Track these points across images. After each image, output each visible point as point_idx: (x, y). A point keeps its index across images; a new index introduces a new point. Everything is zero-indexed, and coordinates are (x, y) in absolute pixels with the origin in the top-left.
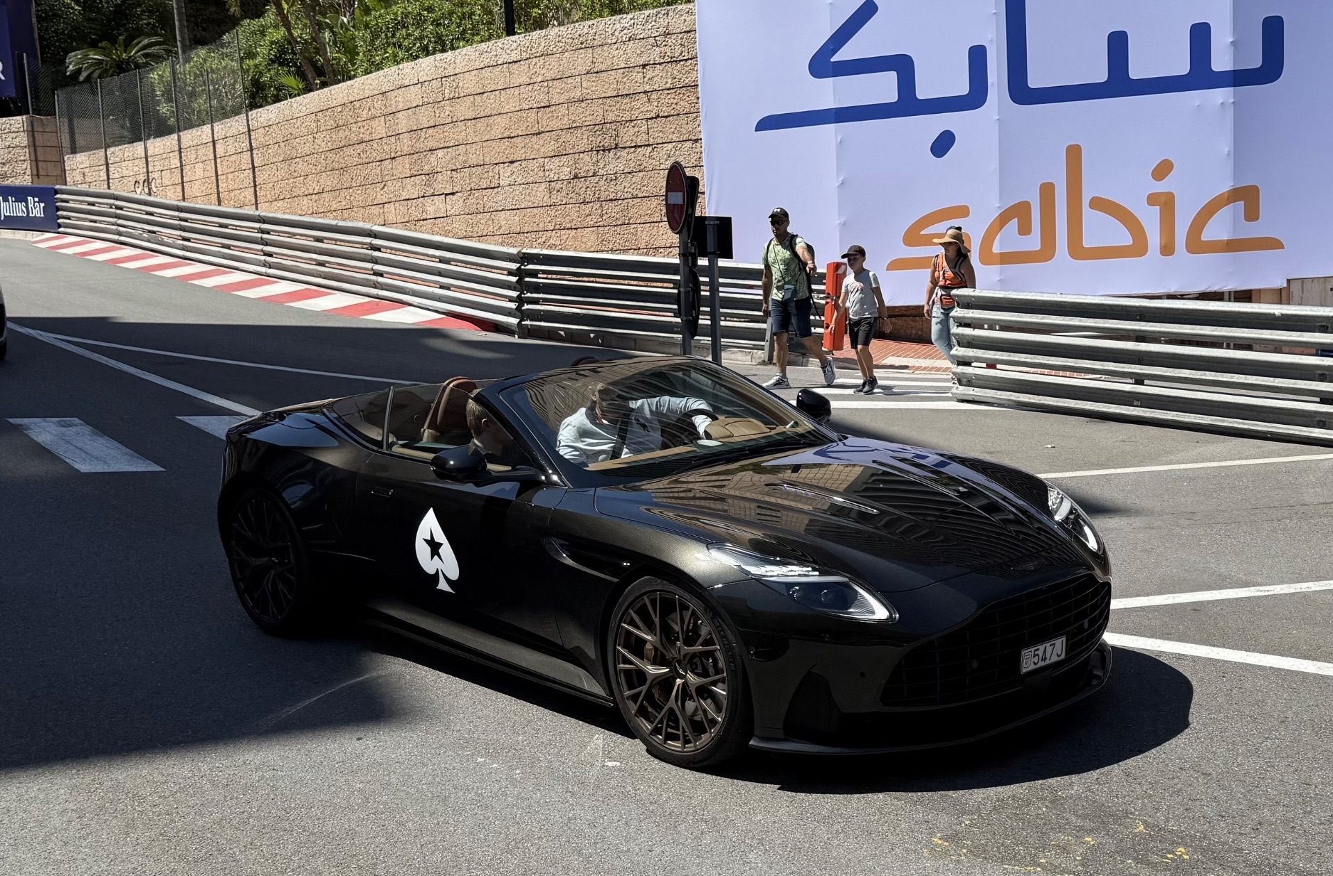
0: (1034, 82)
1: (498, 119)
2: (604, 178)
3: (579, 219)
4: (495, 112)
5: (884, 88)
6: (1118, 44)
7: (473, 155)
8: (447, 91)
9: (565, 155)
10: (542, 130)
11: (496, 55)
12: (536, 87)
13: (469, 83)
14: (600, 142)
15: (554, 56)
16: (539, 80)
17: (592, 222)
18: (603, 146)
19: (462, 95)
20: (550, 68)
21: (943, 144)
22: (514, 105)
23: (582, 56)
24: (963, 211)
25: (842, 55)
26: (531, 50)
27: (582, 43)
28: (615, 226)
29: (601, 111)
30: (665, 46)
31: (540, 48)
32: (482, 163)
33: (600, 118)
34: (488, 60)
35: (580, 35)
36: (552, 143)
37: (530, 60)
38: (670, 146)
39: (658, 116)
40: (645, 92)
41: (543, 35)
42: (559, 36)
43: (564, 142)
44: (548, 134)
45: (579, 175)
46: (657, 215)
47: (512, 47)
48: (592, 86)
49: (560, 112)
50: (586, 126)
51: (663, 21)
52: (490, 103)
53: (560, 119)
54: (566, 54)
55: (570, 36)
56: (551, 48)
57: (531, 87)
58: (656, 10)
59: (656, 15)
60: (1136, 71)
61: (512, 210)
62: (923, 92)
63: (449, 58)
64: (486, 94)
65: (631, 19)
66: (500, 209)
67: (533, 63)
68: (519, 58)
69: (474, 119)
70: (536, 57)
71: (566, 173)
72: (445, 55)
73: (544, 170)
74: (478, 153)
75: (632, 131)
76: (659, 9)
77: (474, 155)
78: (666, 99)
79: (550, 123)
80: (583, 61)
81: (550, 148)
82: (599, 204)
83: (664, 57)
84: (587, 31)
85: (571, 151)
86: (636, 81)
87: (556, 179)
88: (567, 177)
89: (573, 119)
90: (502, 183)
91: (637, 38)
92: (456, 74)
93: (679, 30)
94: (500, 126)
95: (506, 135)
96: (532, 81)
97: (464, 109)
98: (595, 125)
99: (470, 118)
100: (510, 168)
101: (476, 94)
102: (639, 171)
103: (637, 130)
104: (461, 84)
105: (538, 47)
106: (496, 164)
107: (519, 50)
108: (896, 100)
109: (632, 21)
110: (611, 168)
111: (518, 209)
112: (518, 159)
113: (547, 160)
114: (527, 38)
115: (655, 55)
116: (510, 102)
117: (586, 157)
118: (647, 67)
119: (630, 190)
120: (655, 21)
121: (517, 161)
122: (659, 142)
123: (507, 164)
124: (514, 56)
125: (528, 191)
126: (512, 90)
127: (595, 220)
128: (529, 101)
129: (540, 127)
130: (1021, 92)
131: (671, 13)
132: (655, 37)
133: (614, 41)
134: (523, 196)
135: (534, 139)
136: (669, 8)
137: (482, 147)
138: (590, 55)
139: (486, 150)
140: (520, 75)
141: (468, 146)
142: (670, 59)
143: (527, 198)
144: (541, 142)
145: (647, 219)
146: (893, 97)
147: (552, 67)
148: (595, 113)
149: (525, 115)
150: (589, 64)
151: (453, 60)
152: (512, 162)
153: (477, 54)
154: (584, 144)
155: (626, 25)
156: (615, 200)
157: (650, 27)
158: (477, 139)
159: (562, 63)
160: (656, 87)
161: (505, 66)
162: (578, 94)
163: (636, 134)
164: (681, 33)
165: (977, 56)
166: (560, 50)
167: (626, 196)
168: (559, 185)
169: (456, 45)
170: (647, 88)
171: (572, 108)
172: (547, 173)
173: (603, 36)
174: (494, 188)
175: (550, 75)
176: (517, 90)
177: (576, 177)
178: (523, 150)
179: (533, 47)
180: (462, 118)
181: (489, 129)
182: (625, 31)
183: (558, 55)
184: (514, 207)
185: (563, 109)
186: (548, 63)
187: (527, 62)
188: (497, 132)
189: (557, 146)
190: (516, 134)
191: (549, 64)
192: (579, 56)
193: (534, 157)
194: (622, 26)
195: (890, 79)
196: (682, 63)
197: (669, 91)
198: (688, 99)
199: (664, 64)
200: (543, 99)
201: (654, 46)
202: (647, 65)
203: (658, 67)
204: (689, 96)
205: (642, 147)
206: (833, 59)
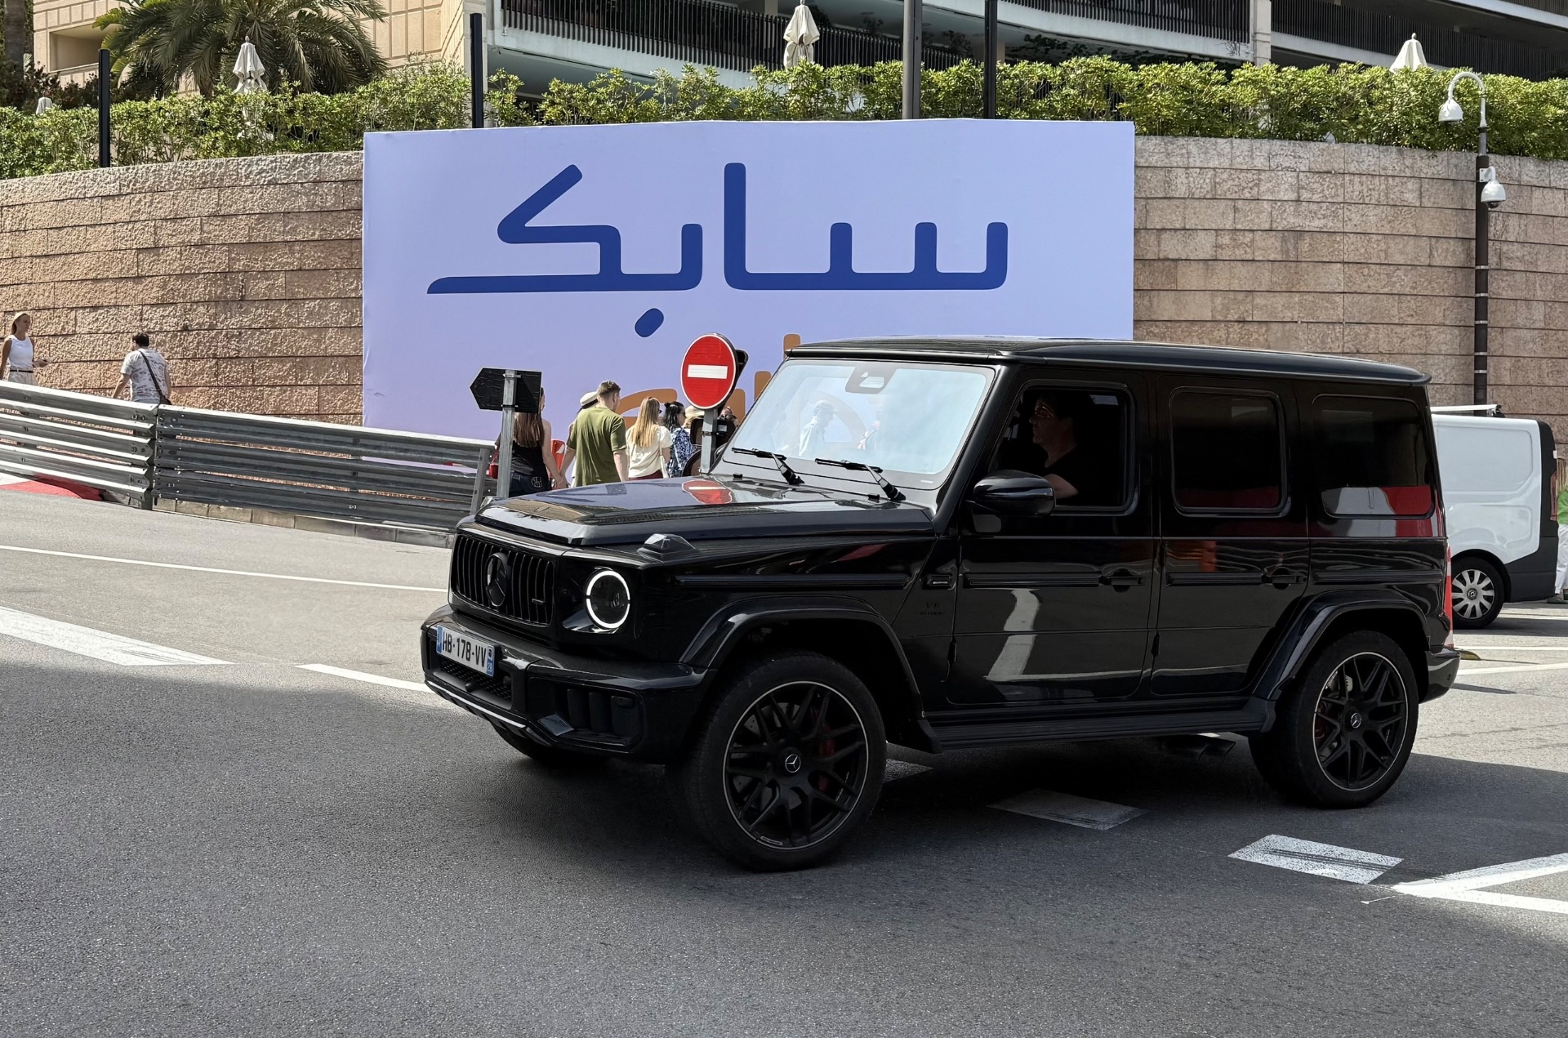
0: (753, 266)
1: (81, 259)
2: (224, 333)
3: (186, 377)
4: (77, 250)
5: (585, 258)
6: (841, 236)
7: (38, 296)
8: (7, 222)
9: (172, 304)
10: (143, 273)
11: (85, 187)
12: (138, 225)
13: (43, 215)
14: (221, 293)
15: (167, 193)
16: (142, 218)
17: (203, 382)
18: (225, 297)
19: (31, 227)
20: (159, 206)
21: (649, 323)
22: (105, 243)
23: (204, 197)
25: (536, 222)
26: (134, 185)
27: (204, 183)
28: (233, 387)
29: (225, 259)
30: (316, 194)
31: (147, 184)
32: (52, 306)
33: (223, 267)
34: (73, 192)
35: (203, 173)
36: (155, 289)
37: (132, 196)
38: (312, 304)
39: (300, 270)
40: (286, 243)
41: (153, 169)
42: (174, 173)
43: (172, 289)
44: (150, 279)
45: (189, 328)
46: (291, 377)
47: (108, 180)
48: (216, 230)
49: (169, 255)
50: (205, 273)
51: (313, 169)
52: (70, 240)
53: (170, 262)
54: (183, 192)
55: (190, 173)
56: (163, 185)
57: (130, 226)
58: (304, 155)
59: (305, 161)
60: (860, 265)
61: (91, 361)
62: (628, 267)
63: (16, 185)
64: (65, 230)
65: (272, 162)
66: (74, 359)
67: (137, 199)
68: (116, 192)
69: (45, 256)
70: (140, 193)
71: (170, 324)
72: (10, 181)
73: (141, 320)
74: (47, 294)
75: (263, 284)
76: (310, 154)
77: (41, 297)
78: (309, 251)
79: (155, 267)
80: (206, 202)
81: (155, 293)
82: (214, 361)
83: (313, 206)
84: (212, 170)
85: (181, 300)
86: (276, 230)
87: (157, 329)
88: (172, 329)
89: (187, 264)
90: (78, 330)
91: (279, 182)
92: (23, 205)
93: (333, 179)
94: (82, 266)
95: (92, 275)
96: (133, 219)
97: (30, 244)
98: (216, 273)
99: (39, 254)
100: (93, 314)
101: (51, 229)
102: (271, 328)
103: (271, 282)
104: (30, 215)
105: (144, 183)
106: (72, 309)
107: (118, 183)
108: (598, 272)
109: (274, 164)
110: (234, 322)
111: (99, 361)
112: (105, 304)
113: (145, 308)
114: (130, 171)
115: (301, 203)
116: (102, 240)
117: (202, 309)
118: (290, 216)
119: (256, 348)
120: (303, 166)
121: (102, 307)
122: (298, 297)
123: (88, 310)
124: (112, 189)
125: (115, 342)
126: (104, 228)
127: (208, 379)
128: (127, 241)
129: (140, 270)
130: (738, 276)
131: (325, 160)
132: (302, 183)
133: (248, 183)
134: (109, 347)
135: (130, 284)
136: (321, 154)
137: (54, 288)
138: (216, 196)
139: (58, 292)
140: (117, 211)
141: (33, 287)
142: (319, 209)
143: (113, 349)
144: (140, 287)
145: (278, 382)
146: (594, 268)
147: (164, 206)
148: (220, 260)
149: (120, 256)
150: (213, 206)
151: (21, 188)
152: (95, 308)
153: (57, 185)
154: (199, 294)
155: (265, 168)
156: (237, 357)
157: (296, 172)
158: (47, 279)
159: (177, 202)
160: (300, 237)
161: (95, 200)
162: (196, 237)
163: (270, 288)
164: (335, 182)
165: (692, 236)
166: (175, 187)
167: (252, 354)
168: (159, 337)
169: (18, 172)
170: (288, 238)
171: (186, 253)
172: (145, 323)
173: (234, 177)
174: (67, 335)
175: (161, 213)
176: (110, 229)
177: (185, 329)
178: (114, 295)
179: (136, 181)
180: (28, 254)
181: (65, 268)
182: (264, 175)
183: (172, 193)
184: (93, 358)
185: (173, 254)
186: (157, 200)
187: (128, 197)
188: (78, 273)
189: (161, 293)
190: (105, 276)
191: (159, 203)
192: (201, 196)
193: (128, 303)
194: (260, 168)
195: (593, 250)
196: (334, 214)
197: (316, 244)
198: (339, 254)
199: (312, 214)
200: (147, 240)
201: (301, 193)
202: (289, 213)
203: (303, 216)
204: (340, 251)
205: (277, 302)
206: (526, 225)
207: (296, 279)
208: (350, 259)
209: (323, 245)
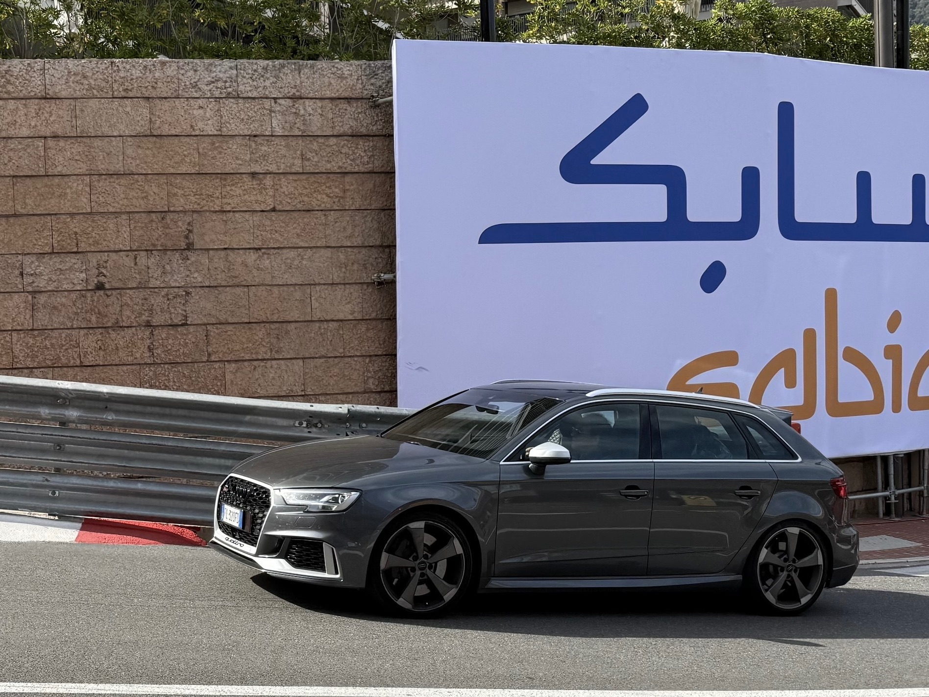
2: (161, 293)
3: (101, 353)
9: (75, 253)
10: (23, 211)
12: (15, 144)
14: (156, 239)
17: (130, 358)
18: (163, 244)
20: (51, 118)
23: (127, 109)
24: (729, 359)
27: (126, 90)
28: (179, 364)
29: (162, 194)
30: (295, 114)
33: (158, 203)
35: (123, 77)
36: (45, 233)
39: (274, 210)
40: (253, 175)
42: (76, 73)
43: (74, 233)
44: (36, 219)
45: (107, 286)
48: (147, 156)
49: (69, 187)
50: (128, 213)
51: (290, 81)
54: (90, 101)
55: (101, 77)
62: (695, 213)
65: (231, 68)
71: (76, 281)
73: (22, 274)
78: (287, 186)
79: (44, 202)
80: (130, 117)
82: (148, 331)
83: (291, 128)
85: (91, 249)
87: (50, 288)
88: (78, 287)
89: (101, 199)
91: (243, 96)
93: (321, 95)
102: (233, 286)
103: (232, 226)
105: (23, 84)
109: (235, 71)
110: (176, 279)
113: (29, 259)
115: (275, 123)
117: (123, 260)
118: (259, 140)
119: (213, 311)
120: (276, 77)
122: (272, 245)
127: (137, 355)
129: (18, 207)
131: (306, 71)
132: (275, 99)
133: (196, 95)
136: (301, 62)
138: (146, 110)
142: (300, 133)
144: (20, 230)
146: (661, 214)
147: (59, 118)
150: (143, 123)
154: (123, 240)
155: (221, 75)
157: (266, 84)
159: (81, 115)
160: (273, 168)
163: (231, 233)
166: (77, 93)
167: (206, 320)
168: (57, 299)
170: (257, 169)
171: (101, 185)
172: (30, 279)
182: (220, 84)
185: (76, 185)
186: (48, 110)
189: (56, 238)
192: (122, 108)
194: (212, 75)
195: (658, 193)
196: (321, 140)
197: (295, 177)
198: (328, 191)
199: (291, 139)
200: (26, 163)
201: (274, 112)
202: (255, 136)
203: (277, 141)
204: (329, 187)
205: (241, 252)
206: (593, 162)
207: (268, 223)
208: (342, 198)
209: (306, 179)
